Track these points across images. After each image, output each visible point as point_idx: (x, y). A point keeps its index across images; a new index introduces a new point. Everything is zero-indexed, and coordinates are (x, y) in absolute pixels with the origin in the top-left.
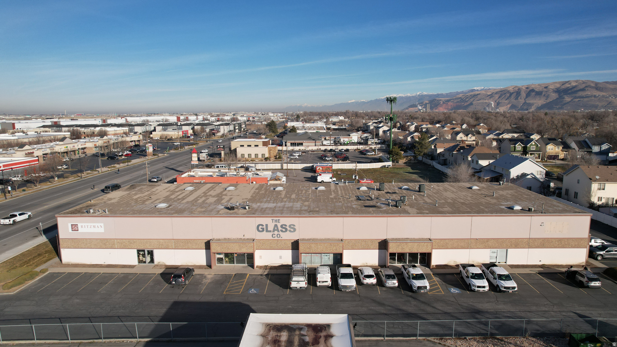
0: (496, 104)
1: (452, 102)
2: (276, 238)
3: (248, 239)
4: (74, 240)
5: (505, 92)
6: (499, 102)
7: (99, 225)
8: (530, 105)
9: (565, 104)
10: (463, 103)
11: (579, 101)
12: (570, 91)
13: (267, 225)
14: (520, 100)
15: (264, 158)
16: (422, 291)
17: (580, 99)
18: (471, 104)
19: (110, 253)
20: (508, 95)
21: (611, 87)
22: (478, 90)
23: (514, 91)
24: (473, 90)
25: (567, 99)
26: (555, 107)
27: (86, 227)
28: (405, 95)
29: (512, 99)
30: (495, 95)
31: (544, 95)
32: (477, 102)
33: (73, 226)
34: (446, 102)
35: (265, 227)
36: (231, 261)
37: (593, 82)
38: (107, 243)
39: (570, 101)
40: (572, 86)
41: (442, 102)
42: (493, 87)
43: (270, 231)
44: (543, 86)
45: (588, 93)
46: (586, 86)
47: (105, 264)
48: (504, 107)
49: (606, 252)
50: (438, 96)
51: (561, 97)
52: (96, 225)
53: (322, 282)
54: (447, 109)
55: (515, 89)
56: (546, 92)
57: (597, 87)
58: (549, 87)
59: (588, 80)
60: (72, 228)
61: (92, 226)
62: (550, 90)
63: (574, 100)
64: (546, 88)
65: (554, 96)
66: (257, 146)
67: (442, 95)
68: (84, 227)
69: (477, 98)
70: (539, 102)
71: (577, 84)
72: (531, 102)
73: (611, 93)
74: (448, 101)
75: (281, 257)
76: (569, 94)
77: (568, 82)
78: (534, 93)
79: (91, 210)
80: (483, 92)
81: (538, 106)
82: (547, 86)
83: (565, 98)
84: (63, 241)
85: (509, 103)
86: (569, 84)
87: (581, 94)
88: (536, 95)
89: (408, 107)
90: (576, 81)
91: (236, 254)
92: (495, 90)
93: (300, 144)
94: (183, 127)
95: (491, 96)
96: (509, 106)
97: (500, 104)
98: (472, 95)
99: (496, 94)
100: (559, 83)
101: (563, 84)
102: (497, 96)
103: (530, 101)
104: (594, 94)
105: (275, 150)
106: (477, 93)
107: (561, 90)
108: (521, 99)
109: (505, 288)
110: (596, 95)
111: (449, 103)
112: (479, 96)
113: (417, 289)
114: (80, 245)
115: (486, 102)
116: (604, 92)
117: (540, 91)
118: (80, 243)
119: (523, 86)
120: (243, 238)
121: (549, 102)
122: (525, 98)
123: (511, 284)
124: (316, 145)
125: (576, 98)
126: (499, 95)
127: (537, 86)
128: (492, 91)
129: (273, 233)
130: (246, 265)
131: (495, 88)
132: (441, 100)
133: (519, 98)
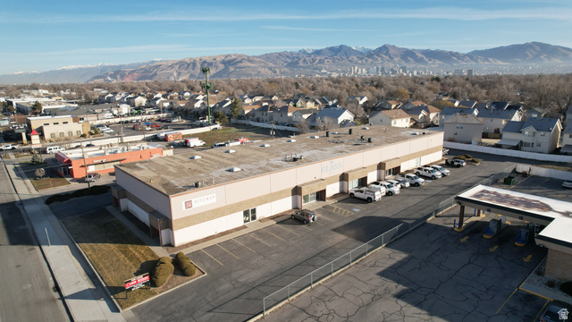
0: (178, 74)
1: (137, 72)
2: (332, 175)
3: (318, 180)
4: (187, 218)
5: (183, 63)
6: (179, 72)
7: (212, 195)
9: (231, 73)
10: (148, 74)
12: (232, 63)
13: (327, 167)
15: (80, 136)
17: (240, 69)
18: (156, 74)
20: (187, 66)
22: (158, 61)
23: (190, 62)
24: (153, 62)
26: (224, 75)
27: (200, 201)
28: (86, 66)
29: (190, 69)
30: (176, 66)
31: (215, 66)
32: (160, 72)
34: (131, 72)
38: (219, 212)
39: (234, 71)
40: (233, 59)
41: (127, 73)
44: (212, 58)
45: (244, 65)
46: (242, 59)
48: (184, 76)
50: (121, 67)
51: (226, 68)
54: (134, 79)
55: (191, 60)
56: (215, 63)
57: (250, 60)
58: (216, 59)
59: (242, 54)
60: (186, 206)
61: (205, 199)
62: (218, 61)
63: (236, 70)
64: (214, 59)
65: (222, 67)
66: (67, 122)
68: (197, 201)
69: (160, 69)
71: (235, 57)
73: (258, 65)
74: (133, 72)
75: (334, 189)
76: (232, 65)
77: (229, 55)
78: (206, 64)
79: (199, 183)
80: (165, 63)
83: (230, 68)
84: (176, 223)
85: (188, 72)
86: (230, 57)
90: (235, 55)
92: (174, 61)
95: (172, 66)
96: (188, 75)
97: (181, 74)
98: (155, 65)
100: (224, 55)
101: (226, 57)
104: (249, 65)
105: (88, 126)
106: (159, 64)
107: (226, 62)
108: (197, 69)
111: (134, 74)
112: (161, 67)
114: (193, 221)
115: (168, 72)
116: (254, 64)
117: (211, 62)
119: (197, 58)
120: (315, 180)
121: (219, 72)
125: (237, 68)
126: (179, 66)
127: (208, 58)
128: (172, 62)
129: (330, 172)
130: (316, 200)
132: (125, 71)
133: (195, 68)
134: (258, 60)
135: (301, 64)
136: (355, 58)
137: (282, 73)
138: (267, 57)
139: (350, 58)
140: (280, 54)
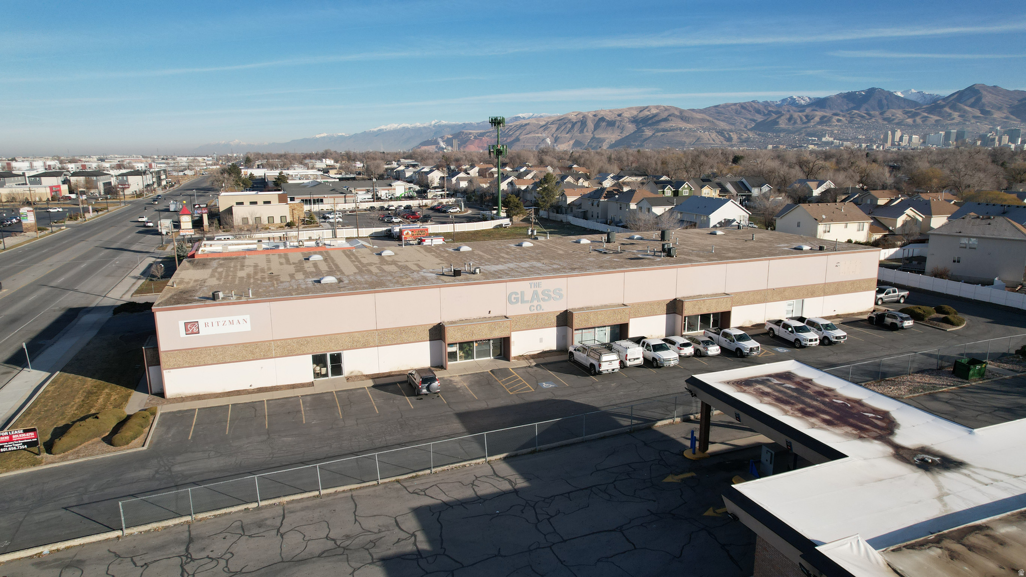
0: (554, 139)
1: (488, 136)
2: (536, 312)
3: (495, 317)
4: (190, 351)
5: (565, 122)
6: (557, 136)
7: (240, 318)
8: (601, 141)
9: (646, 140)
10: (505, 139)
11: (662, 135)
12: (650, 122)
13: (522, 293)
14: (587, 134)
15: (285, 224)
16: (755, 353)
17: (663, 133)
18: (517, 140)
19: (262, 368)
20: (570, 126)
21: (698, 117)
22: (524, 118)
23: (577, 120)
24: (517, 118)
25: (648, 132)
26: (633, 144)
27: (215, 324)
28: (413, 125)
29: (575, 131)
30: (551, 126)
31: (618, 127)
32: (525, 136)
33: (189, 326)
34: (479, 136)
35: (519, 296)
36: (468, 355)
37: (676, 109)
38: (257, 350)
39: (652, 136)
40: (653, 114)
41: (473, 137)
42: (547, 114)
43: (527, 302)
44: (615, 112)
45: (672, 125)
46: (669, 115)
47: (252, 388)
48: (565, 144)
49: (885, 294)
50: (465, 127)
51: (639, 130)
52: (235, 318)
53: (633, 360)
54: (482, 147)
55: (578, 116)
56: (621, 121)
57: (683, 116)
58: (623, 115)
59: (670, 107)
60: (186, 330)
61: (227, 323)
62: (626, 118)
63: (657, 134)
64: (619, 115)
65: (631, 128)
66: (269, 202)
67: (470, 126)
68: (210, 324)
69: (526, 131)
70: (611, 137)
71: (658, 111)
72: (602, 136)
73: (699, 125)
74: (482, 135)
75: (541, 340)
76: (650, 125)
77: (647, 107)
78: (604, 124)
79: (219, 293)
80: (534, 121)
81: (612, 143)
82: (621, 112)
83: (645, 130)
84: (167, 356)
85: (571, 139)
86: (648, 111)
87: (664, 125)
88: (607, 125)
89: (420, 144)
90: (657, 107)
91: (476, 341)
92: (550, 117)
93: (318, 201)
94: (43, 179)
95: (545, 127)
96: (572, 142)
97: (559, 140)
98: (518, 125)
99: (553, 124)
100: (636, 108)
101: (641, 111)
102: (554, 128)
103: (600, 135)
104: (680, 126)
105: (301, 209)
106: (525, 122)
107: (640, 119)
108: (587, 131)
109: (837, 338)
110: (682, 128)
111: (483, 138)
112: (528, 127)
113: (750, 352)
114: (202, 358)
115: (538, 137)
116: (691, 124)
117: (612, 121)
118: (203, 356)
119: (590, 112)
120: (488, 315)
121: (625, 137)
122: (593, 130)
123: (839, 333)
124: (347, 202)
125: (658, 131)
126: (557, 125)
127: (608, 113)
128: (546, 120)
129: (531, 304)
130: (492, 358)
131: (549, 115)
132: (470, 134)
133: (585, 130)
134: (699, 116)
135: (783, 124)
136: (899, 114)
137: (742, 141)
138: (718, 111)
139: (888, 114)
140: (743, 106)
